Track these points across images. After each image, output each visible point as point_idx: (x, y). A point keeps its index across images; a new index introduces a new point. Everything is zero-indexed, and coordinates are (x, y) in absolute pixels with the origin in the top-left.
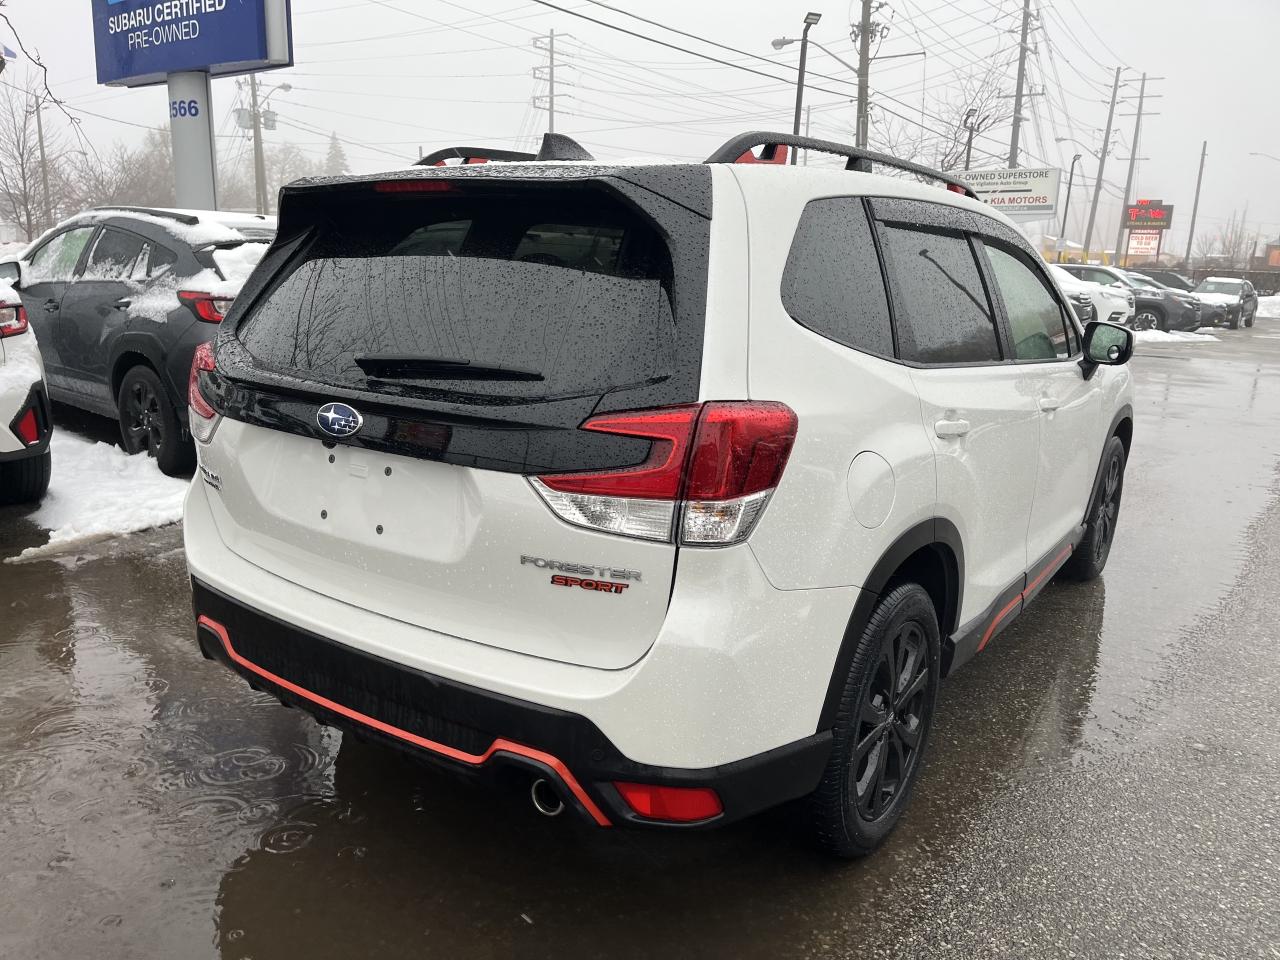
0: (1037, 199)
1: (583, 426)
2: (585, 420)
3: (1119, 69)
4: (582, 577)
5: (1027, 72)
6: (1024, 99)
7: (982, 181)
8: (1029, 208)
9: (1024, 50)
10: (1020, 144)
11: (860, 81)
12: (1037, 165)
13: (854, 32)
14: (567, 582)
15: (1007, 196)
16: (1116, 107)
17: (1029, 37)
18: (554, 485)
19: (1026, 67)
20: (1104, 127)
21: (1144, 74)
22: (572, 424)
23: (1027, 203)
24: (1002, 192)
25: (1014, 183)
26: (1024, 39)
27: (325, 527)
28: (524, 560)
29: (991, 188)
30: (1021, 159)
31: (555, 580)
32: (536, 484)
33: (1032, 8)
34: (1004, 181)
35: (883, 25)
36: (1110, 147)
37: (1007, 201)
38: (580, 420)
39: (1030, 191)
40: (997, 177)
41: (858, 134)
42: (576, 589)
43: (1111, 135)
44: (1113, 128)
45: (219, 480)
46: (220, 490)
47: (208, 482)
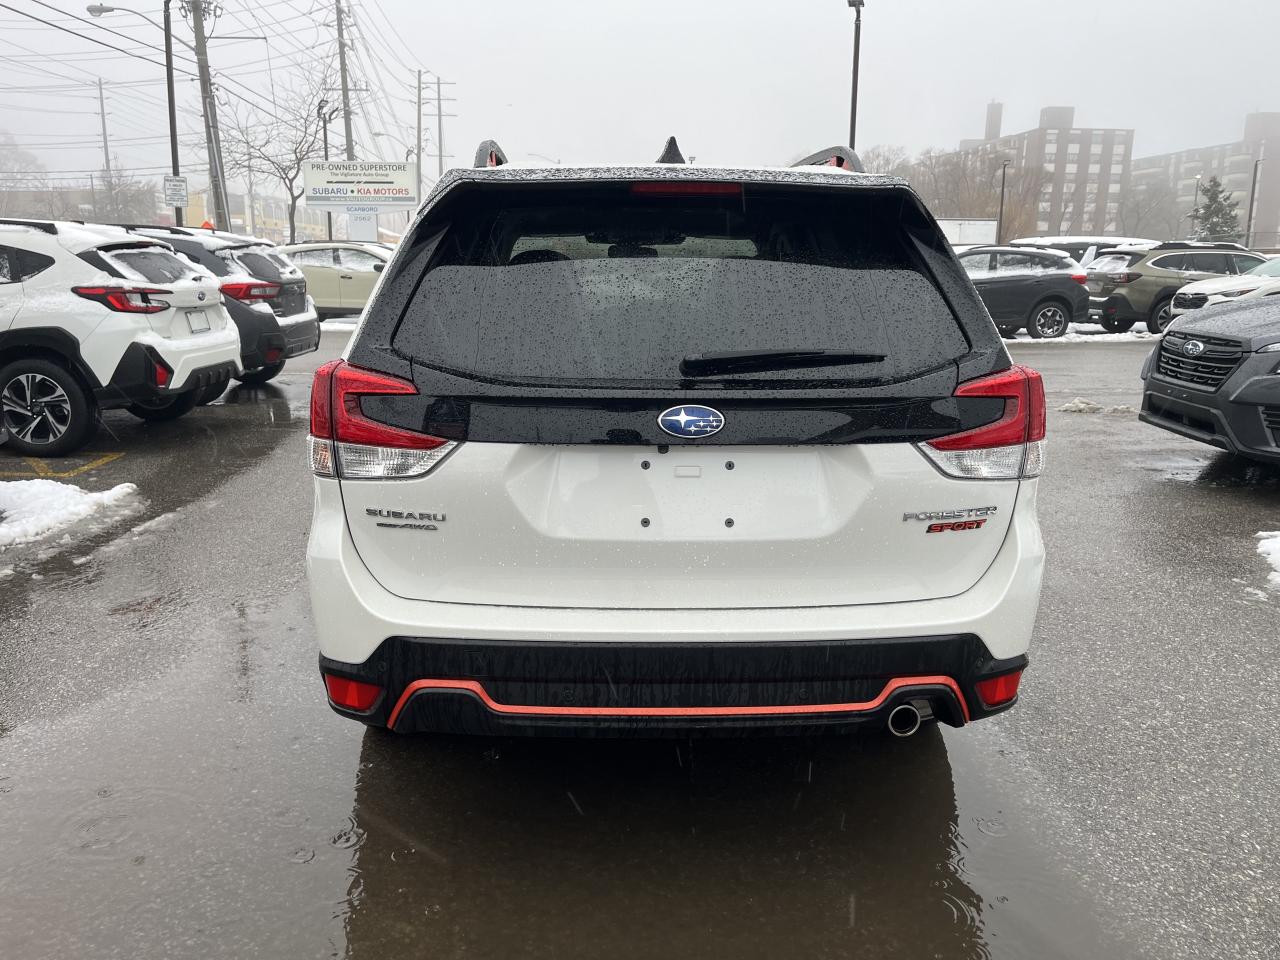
0: (400, 191)
1: (955, 394)
2: (955, 389)
3: (420, 72)
4: (953, 521)
5: (349, 67)
6: (350, 93)
7: (345, 172)
8: (395, 199)
9: (342, 46)
10: (354, 137)
11: (199, 59)
12: (373, 159)
13: (183, 7)
14: (941, 528)
15: (372, 187)
16: (422, 107)
17: (345, 33)
18: (939, 447)
19: (347, 62)
20: (416, 125)
21: (439, 79)
22: (947, 393)
23: (391, 195)
24: (366, 183)
25: (377, 175)
26: (341, 34)
27: (645, 535)
28: (906, 518)
29: (355, 179)
30: (357, 150)
31: (930, 529)
32: (924, 448)
33: (343, 4)
34: (367, 172)
35: (215, 4)
36: (423, 144)
37: (372, 191)
38: (951, 389)
39: (392, 183)
40: (359, 168)
41: (205, 115)
42: (948, 532)
43: (422, 133)
44: (423, 127)
45: (439, 517)
46: (435, 529)
47: (390, 526)
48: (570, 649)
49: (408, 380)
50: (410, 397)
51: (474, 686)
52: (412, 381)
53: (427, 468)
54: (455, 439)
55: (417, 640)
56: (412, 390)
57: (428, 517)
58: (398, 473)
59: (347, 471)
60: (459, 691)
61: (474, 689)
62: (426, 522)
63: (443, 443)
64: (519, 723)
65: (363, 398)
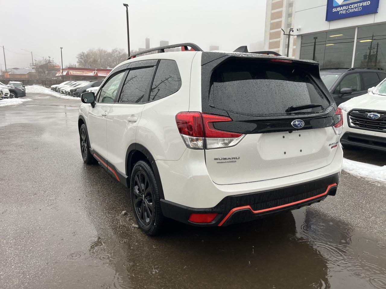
31: (332, 148)
32: (334, 127)
45: (238, 158)
46: (236, 161)
47: (222, 162)
48: (274, 191)
49: (228, 117)
50: (229, 122)
51: (248, 207)
52: (229, 117)
53: (236, 143)
54: (244, 134)
55: (235, 196)
56: (230, 120)
57: (234, 158)
58: (226, 145)
59: (208, 147)
60: (246, 209)
61: (249, 207)
62: (234, 160)
63: (241, 135)
64: (259, 215)
65: (214, 123)
